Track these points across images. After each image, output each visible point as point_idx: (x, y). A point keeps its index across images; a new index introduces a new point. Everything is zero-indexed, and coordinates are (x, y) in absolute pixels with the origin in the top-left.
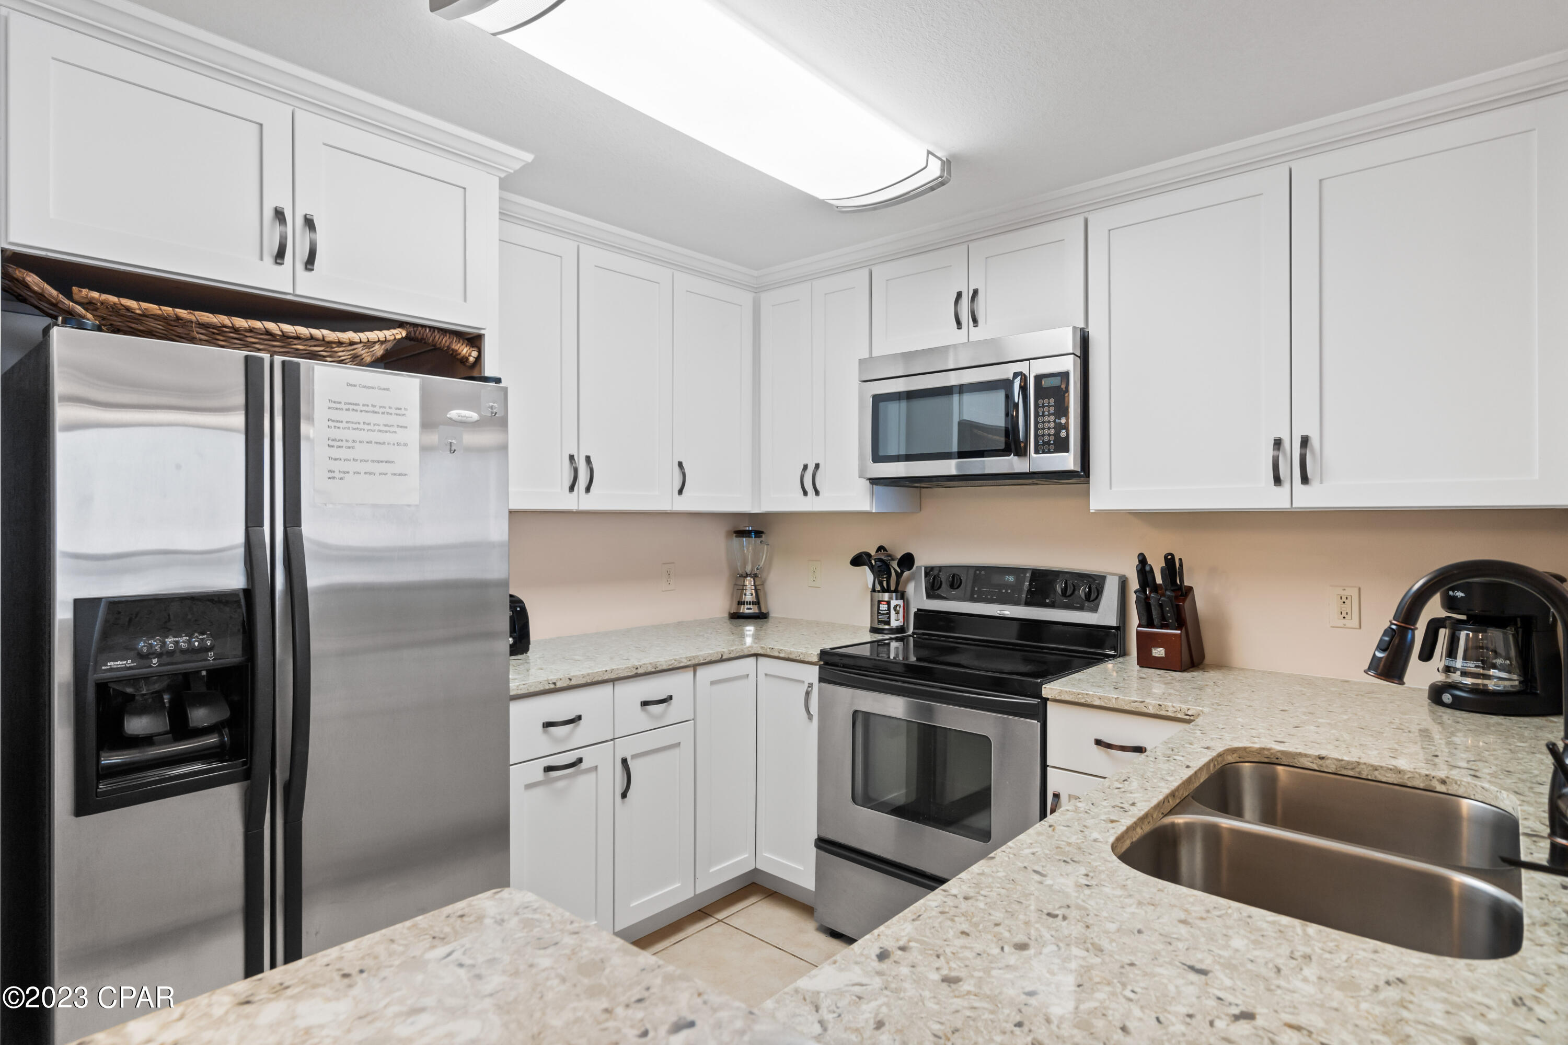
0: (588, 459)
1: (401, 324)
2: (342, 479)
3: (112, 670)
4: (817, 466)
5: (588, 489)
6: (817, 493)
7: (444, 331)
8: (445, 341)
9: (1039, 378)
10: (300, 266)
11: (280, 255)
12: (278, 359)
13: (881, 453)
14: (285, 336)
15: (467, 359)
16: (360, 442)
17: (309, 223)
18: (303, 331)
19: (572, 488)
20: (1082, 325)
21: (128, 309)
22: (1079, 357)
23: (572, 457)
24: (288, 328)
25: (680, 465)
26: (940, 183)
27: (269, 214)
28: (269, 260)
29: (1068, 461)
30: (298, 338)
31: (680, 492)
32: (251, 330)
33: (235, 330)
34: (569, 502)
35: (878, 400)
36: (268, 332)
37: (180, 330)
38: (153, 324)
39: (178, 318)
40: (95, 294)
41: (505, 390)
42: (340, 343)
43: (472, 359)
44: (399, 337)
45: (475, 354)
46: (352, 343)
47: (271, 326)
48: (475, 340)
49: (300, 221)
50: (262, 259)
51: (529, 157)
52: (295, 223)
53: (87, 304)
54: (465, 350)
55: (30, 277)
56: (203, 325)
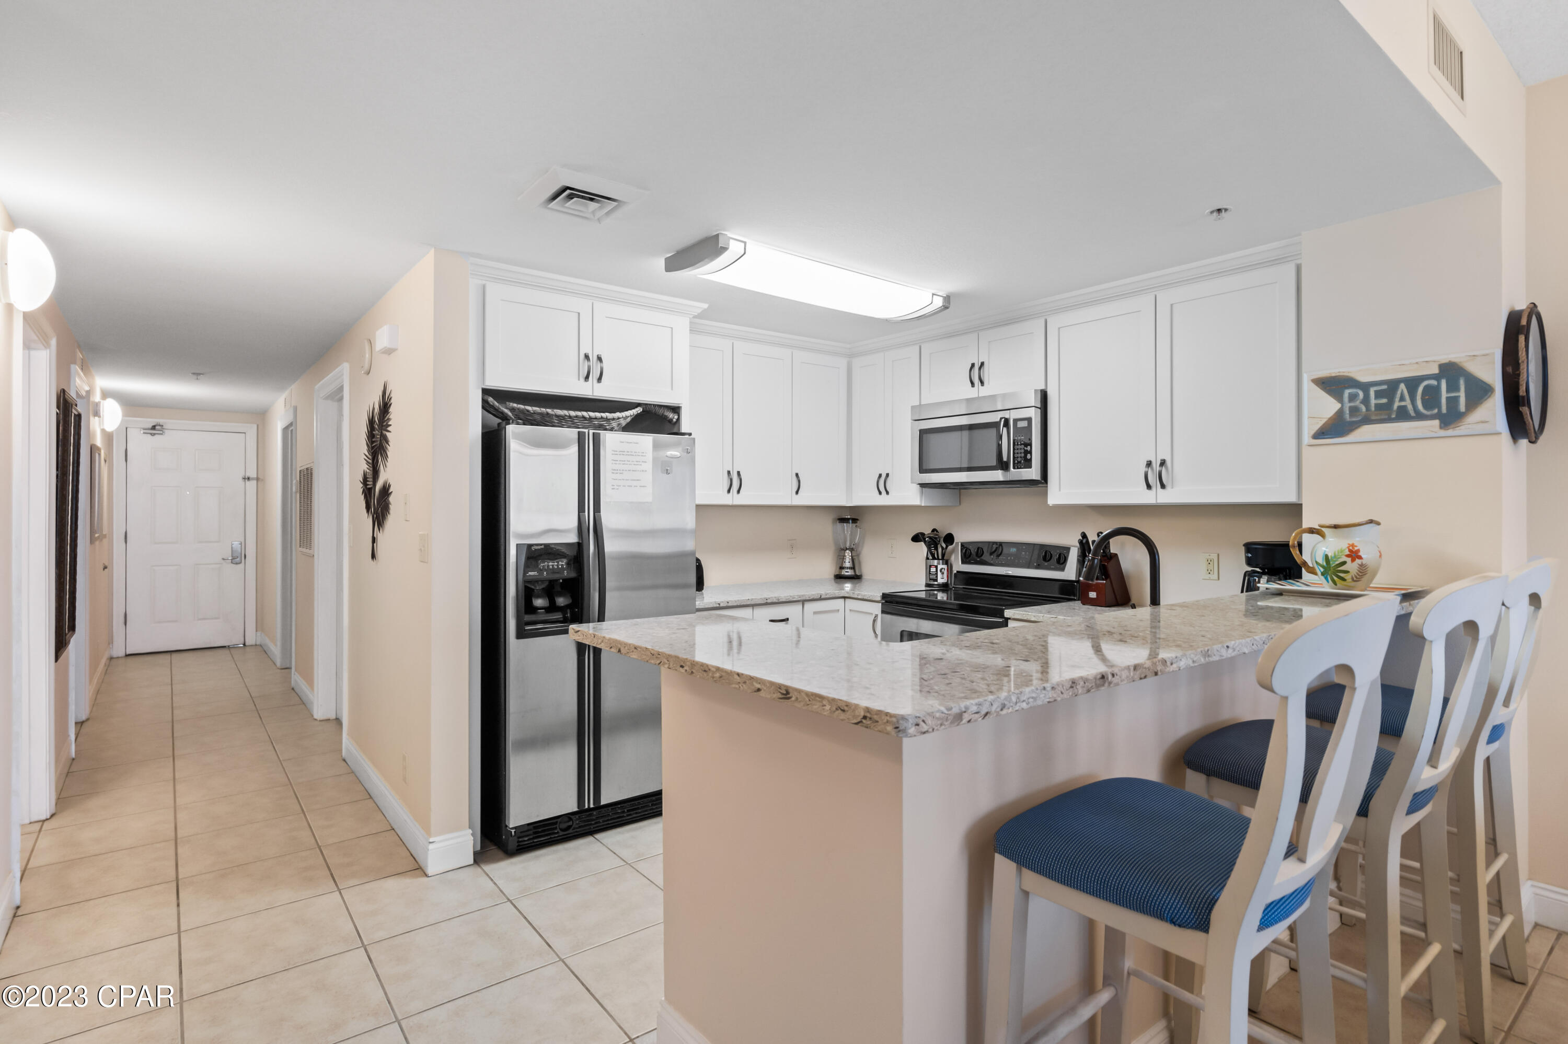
0: (739, 473)
1: (638, 405)
2: (617, 489)
3: (530, 576)
4: (888, 475)
5: (738, 492)
6: (887, 493)
7: (660, 406)
8: (661, 411)
9: (1016, 421)
10: (595, 381)
11: (587, 378)
12: (591, 432)
13: (924, 467)
14: (591, 419)
15: (672, 420)
16: (626, 470)
17: (600, 359)
18: (598, 415)
19: (729, 491)
20: (1043, 387)
21: (528, 411)
22: (1040, 408)
23: (729, 472)
24: (592, 414)
25: (797, 475)
26: (945, 307)
27: (582, 356)
28: (582, 379)
29: (1033, 473)
30: (596, 418)
31: (797, 492)
32: (577, 417)
33: (570, 417)
34: (728, 500)
35: (923, 432)
36: (583, 417)
37: (547, 419)
38: (538, 417)
39: (548, 414)
40: (515, 405)
41: (694, 439)
42: (614, 419)
43: (674, 420)
44: (639, 412)
45: (676, 417)
46: (619, 418)
47: (585, 414)
48: (676, 410)
49: (595, 358)
50: (579, 380)
51: (705, 306)
52: (594, 359)
53: (512, 410)
54: (671, 415)
55: (490, 399)
56: (557, 416)
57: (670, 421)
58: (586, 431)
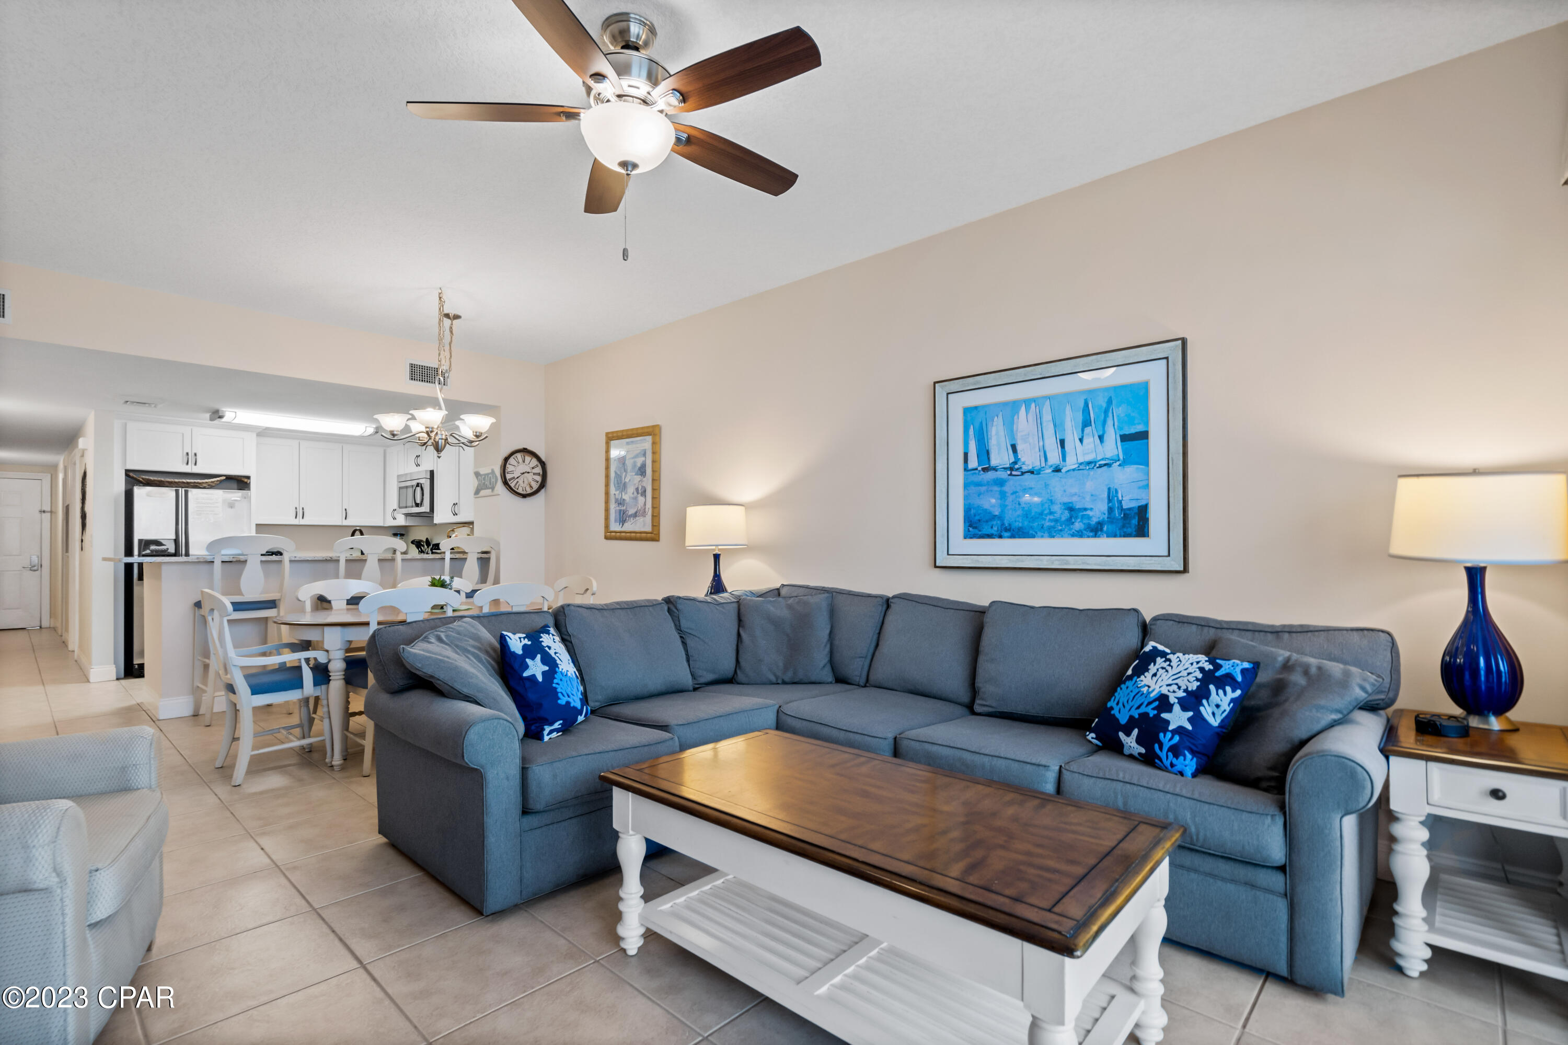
0: (303, 508)
1: (223, 475)
4: (395, 510)
5: (302, 517)
6: (395, 519)
7: (237, 476)
8: (237, 478)
10: (193, 465)
11: (187, 463)
12: (183, 489)
13: (403, 506)
14: (188, 483)
17: (196, 455)
18: (196, 481)
19: (296, 517)
22: (429, 479)
23: (296, 508)
25: (346, 510)
26: (377, 432)
27: (185, 453)
28: (185, 465)
29: (425, 508)
30: (193, 482)
31: (346, 518)
33: (175, 482)
34: (296, 522)
35: (400, 488)
36: (183, 482)
37: (162, 483)
38: (158, 483)
39: (162, 481)
40: (146, 477)
42: (205, 483)
44: (223, 479)
45: (249, 481)
46: (208, 482)
47: (185, 481)
48: (248, 478)
49: (193, 454)
50: (181, 464)
52: (191, 455)
53: (143, 479)
54: (246, 480)
55: (131, 474)
56: (168, 482)
57: (246, 483)
58: (180, 489)
